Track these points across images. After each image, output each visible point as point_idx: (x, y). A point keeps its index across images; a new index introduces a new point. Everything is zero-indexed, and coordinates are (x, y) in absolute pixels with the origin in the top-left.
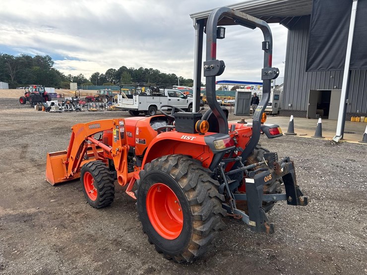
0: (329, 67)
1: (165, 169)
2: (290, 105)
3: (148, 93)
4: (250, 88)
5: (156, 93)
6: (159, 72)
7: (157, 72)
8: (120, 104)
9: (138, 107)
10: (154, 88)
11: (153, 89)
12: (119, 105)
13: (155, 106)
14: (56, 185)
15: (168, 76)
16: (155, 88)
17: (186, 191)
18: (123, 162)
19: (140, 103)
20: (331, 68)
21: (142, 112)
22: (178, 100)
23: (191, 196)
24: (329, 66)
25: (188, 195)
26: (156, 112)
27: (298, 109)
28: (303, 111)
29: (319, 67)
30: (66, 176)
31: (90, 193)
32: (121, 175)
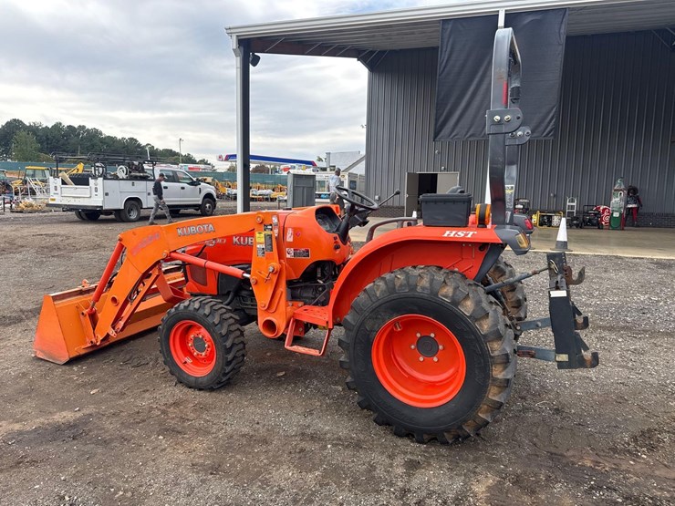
0: (469, 134)
1: (423, 288)
2: (377, 197)
3: (122, 174)
4: (289, 169)
5: (138, 174)
6: (101, 134)
7: (96, 133)
8: (55, 197)
9: (103, 201)
10: (133, 164)
11: (130, 166)
12: (54, 200)
13: (137, 200)
14: (72, 361)
15: (121, 142)
16: (136, 163)
17: (477, 320)
18: (279, 292)
19: (107, 194)
21: (109, 212)
22: (183, 188)
23: (486, 327)
24: (468, 132)
25: (481, 325)
26: (139, 213)
27: (390, 204)
28: (397, 207)
29: (453, 134)
30: (94, 340)
31: (186, 362)
32: (269, 318)
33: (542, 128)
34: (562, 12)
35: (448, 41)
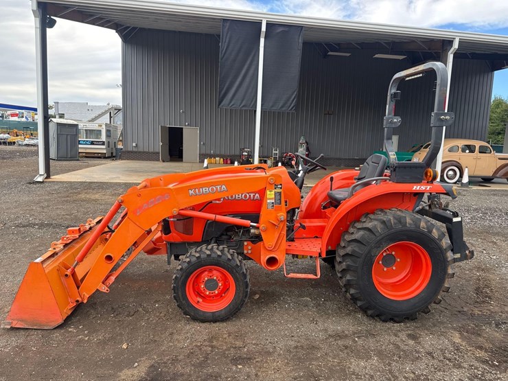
0: (242, 105)
2: (134, 144)
4: (17, 115)
17: (441, 240)
18: (281, 235)
20: (244, 106)
23: (444, 244)
24: (241, 103)
27: (146, 150)
28: (152, 153)
30: (79, 299)
31: (198, 302)
32: (271, 256)
33: (289, 104)
34: (300, 28)
35: (227, 36)
